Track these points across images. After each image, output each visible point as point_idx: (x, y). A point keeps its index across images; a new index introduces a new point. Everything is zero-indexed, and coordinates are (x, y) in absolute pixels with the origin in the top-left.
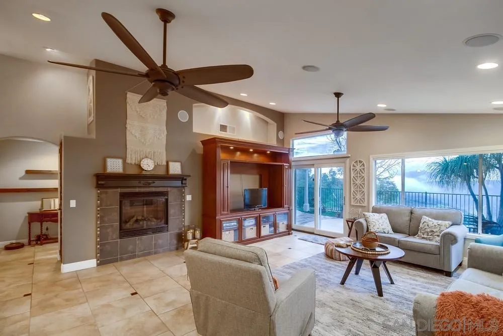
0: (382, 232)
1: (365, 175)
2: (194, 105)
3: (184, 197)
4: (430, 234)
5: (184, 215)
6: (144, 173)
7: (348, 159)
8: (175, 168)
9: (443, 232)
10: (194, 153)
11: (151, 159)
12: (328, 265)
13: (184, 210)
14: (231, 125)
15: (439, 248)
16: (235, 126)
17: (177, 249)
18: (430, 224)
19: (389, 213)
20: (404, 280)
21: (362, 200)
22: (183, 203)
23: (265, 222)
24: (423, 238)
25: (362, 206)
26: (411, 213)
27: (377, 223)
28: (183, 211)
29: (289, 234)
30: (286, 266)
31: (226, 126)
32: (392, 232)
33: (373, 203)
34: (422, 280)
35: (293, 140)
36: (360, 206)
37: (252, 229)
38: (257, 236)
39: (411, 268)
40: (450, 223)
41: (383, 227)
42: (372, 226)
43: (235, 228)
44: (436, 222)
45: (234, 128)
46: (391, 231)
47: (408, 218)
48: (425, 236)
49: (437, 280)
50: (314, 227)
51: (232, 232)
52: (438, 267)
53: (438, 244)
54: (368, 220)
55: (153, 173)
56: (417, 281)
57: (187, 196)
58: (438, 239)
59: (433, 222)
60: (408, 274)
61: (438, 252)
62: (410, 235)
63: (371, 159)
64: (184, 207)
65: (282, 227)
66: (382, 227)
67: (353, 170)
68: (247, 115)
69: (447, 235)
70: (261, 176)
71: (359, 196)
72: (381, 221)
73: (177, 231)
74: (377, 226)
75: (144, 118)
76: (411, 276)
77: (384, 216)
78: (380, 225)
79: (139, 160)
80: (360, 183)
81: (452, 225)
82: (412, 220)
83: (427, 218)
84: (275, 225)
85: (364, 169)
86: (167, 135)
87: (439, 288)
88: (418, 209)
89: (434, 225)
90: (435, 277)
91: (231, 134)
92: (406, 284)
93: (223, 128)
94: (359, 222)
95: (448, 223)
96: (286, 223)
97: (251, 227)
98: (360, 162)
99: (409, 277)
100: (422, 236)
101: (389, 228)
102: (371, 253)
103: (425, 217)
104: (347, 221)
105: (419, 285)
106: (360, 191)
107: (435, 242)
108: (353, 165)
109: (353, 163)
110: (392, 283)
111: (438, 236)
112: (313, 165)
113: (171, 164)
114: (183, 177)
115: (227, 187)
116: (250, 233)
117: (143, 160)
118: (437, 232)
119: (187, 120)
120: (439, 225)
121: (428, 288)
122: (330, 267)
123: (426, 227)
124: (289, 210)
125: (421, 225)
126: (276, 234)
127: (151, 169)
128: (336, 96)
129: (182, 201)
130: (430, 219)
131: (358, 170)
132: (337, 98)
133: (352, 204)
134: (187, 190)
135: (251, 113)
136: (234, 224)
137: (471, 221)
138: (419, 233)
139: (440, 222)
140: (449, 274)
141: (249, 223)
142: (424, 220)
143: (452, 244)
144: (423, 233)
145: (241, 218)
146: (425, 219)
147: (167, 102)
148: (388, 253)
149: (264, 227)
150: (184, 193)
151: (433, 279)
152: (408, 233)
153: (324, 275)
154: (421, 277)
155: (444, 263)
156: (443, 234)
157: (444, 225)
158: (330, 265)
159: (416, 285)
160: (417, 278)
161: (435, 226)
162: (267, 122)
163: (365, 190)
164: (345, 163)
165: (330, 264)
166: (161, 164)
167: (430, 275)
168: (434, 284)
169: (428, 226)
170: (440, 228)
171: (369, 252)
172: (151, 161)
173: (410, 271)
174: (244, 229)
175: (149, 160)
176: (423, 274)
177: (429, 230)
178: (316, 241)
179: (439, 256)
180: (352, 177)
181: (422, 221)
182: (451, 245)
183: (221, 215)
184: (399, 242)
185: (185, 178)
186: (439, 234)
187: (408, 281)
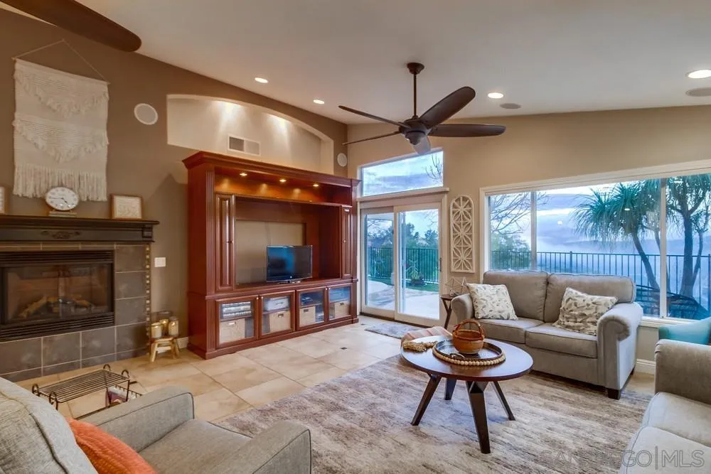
0: (499, 317)
1: (472, 221)
2: (170, 96)
3: (150, 262)
4: (579, 320)
5: (150, 293)
6: (52, 214)
7: (446, 196)
8: (128, 208)
9: (602, 318)
10: (169, 181)
11: (71, 189)
12: (401, 380)
13: (149, 284)
14: (250, 140)
15: (596, 345)
16: (258, 142)
17: (135, 355)
18: (580, 301)
19: (510, 284)
20: (534, 409)
21: (468, 263)
22: (147, 272)
23: (306, 303)
24: (568, 327)
25: (468, 273)
26: (548, 283)
27: (490, 301)
28: (148, 287)
29: (352, 322)
30: (322, 386)
31: (243, 141)
32: (515, 317)
33: (486, 267)
34: (566, 407)
35: (362, 168)
36: (465, 273)
37: (282, 315)
38: (292, 327)
39: (548, 383)
40: (615, 299)
41: (500, 308)
42: (480, 307)
43: (246, 315)
44: (588, 298)
45: (257, 145)
46: (513, 315)
47: (541, 293)
48: (571, 324)
49: (593, 408)
50: (393, 309)
51: (242, 322)
52: (595, 382)
53: (595, 339)
54: (475, 296)
55: (73, 215)
56: (556, 410)
57: (156, 259)
58: (594, 328)
59: (584, 298)
60: (542, 395)
61: (592, 353)
62: (545, 322)
63: (482, 194)
64: (149, 279)
65: (339, 312)
66: (498, 308)
67: (453, 213)
68: (281, 125)
69: (611, 322)
70: (305, 225)
71: (463, 257)
72: (496, 298)
73: (134, 323)
74: (489, 307)
75: (54, 111)
76: (547, 401)
77: (503, 288)
78: (495, 305)
79: (44, 189)
80: (464, 234)
81: (616, 303)
82: (548, 294)
83: (574, 291)
84: (326, 307)
85: (470, 211)
86: (109, 147)
87: (598, 424)
88: (559, 278)
89: (585, 304)
90: (589, 402)
91: (249, 154)
92: (536, 420)
93: (236, 143)
94: (459, 300)
95: (610, 299)
96: (346, 302)
97: (279, 313)
98: (465, 199)
99: (542, 401)
100: (566, 323)
101: (509, 310)
102: (467, 363)
103: (571, 290)
104: (444, 300)
105: (561, 420)
106: (464, 248)
107: (588, 336)
108: (454, 205)
109: (454, 201)
110: (511, 418)
111: (594, 323)
112: (392, 207)
113: (119, 201)
114: (144, 225)
115: (230, 242)
116: (278, 322)
117: (53, 191)
118: (591, 316)
119: (153, 123)
120: (594, 303)
121: (579, 428)
122: (403, 385)
123: (573, 307)
124: (352, 281)
125: (564, 305)
126: (328, 323)
127: (71, 207)
128: (411, 71)
129: (145, 268)
130: (580, 294)
131: (461, 212)
132: (413, 75)
133: (453, 269)
134: (154, 248)
135: (288, 122)
136: (245, 307)
137: (645, 296)
138: (561, 319)
139: (596, 298)
140: (614, 394)
141: (276, 306)
142: (570, 295)
143: (620, 339)
144: (567, 318)
145: (260, 297)
146: (571, 292)
147: (109, 86)
148: (501, 363)
149: (305, 311)
150: (149, 253)
151: (586, 405)
152: (542, 318)
153: (385, 404)
154: (564, 401)
155: (605, 374)
156: (602, 321)
157: (603, 303)
158: (405, 381)
159: (556, 421)
160: (559, 404)
161: (588, 305)
162: (318, 139)
163: (473, 246)
164: (441, 201)
165: (404, 378)
166: (95, 199)
167: (581, 397)
168: (588, 417)
169: (576, 305)
170: (596, 309)
171: (463, 362)
172: (72, 193)
173: (546, 388)
174: (267, 316)
175: (67, 190)
176: (569, 393)
177: (577, 313)
178: (395, 333)
179: (595, 360)
180: (452, 225)
181: (566, 297)
182: (617, 342)
183: (217, 292)
184: (526, 334)
185: (147, 226)
186: (594, 319)
187: (541, 410)
